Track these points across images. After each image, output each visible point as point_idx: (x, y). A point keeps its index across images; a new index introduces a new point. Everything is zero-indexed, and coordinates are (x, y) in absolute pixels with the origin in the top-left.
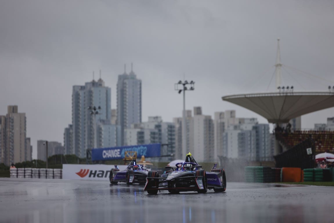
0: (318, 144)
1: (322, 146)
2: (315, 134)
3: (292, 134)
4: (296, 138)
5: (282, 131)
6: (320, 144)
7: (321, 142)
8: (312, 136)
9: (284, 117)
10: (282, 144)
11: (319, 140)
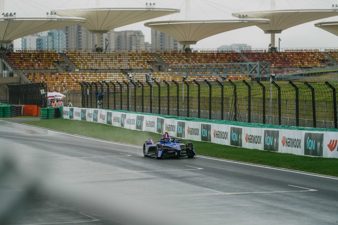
0: (37, 62)
1: (41, 64)
2: (35, 53)
3: (14, 53)
4: (17, 56)
5: (5, 51)
6: (39, 62)
7: (40, 60)
8: (32, 54)
9: (7, 39)
10: (5, 62)
11: (38, 58)
